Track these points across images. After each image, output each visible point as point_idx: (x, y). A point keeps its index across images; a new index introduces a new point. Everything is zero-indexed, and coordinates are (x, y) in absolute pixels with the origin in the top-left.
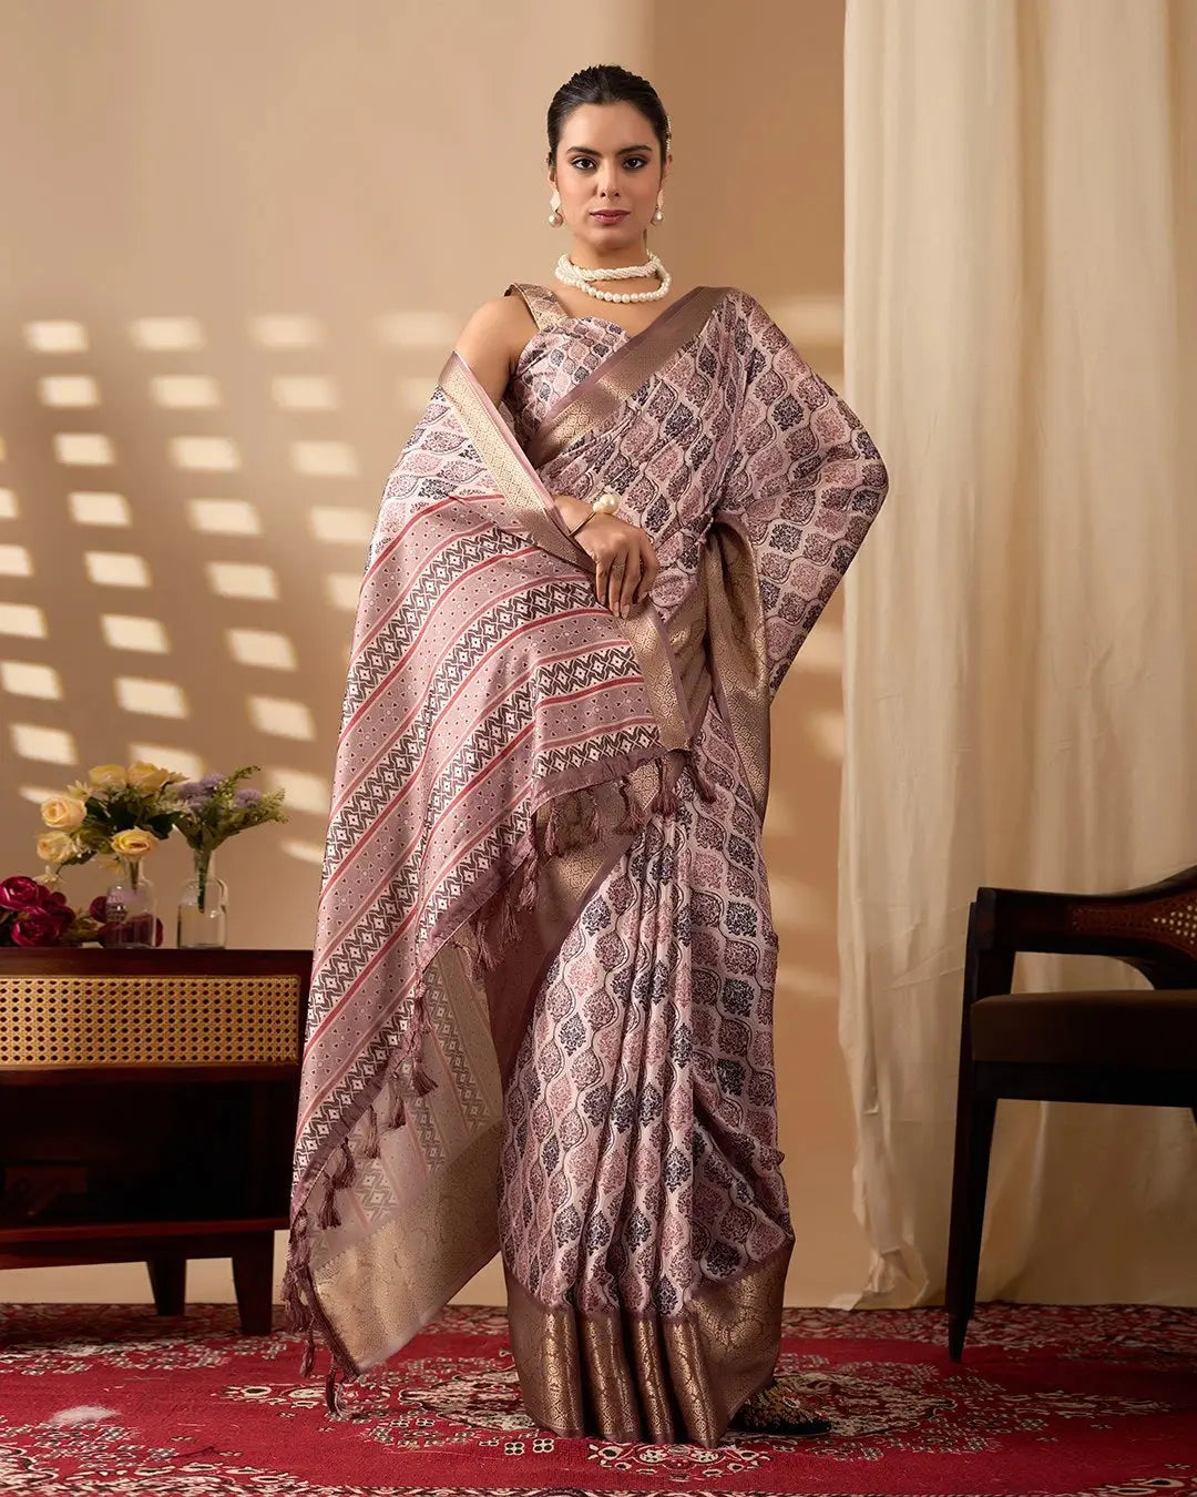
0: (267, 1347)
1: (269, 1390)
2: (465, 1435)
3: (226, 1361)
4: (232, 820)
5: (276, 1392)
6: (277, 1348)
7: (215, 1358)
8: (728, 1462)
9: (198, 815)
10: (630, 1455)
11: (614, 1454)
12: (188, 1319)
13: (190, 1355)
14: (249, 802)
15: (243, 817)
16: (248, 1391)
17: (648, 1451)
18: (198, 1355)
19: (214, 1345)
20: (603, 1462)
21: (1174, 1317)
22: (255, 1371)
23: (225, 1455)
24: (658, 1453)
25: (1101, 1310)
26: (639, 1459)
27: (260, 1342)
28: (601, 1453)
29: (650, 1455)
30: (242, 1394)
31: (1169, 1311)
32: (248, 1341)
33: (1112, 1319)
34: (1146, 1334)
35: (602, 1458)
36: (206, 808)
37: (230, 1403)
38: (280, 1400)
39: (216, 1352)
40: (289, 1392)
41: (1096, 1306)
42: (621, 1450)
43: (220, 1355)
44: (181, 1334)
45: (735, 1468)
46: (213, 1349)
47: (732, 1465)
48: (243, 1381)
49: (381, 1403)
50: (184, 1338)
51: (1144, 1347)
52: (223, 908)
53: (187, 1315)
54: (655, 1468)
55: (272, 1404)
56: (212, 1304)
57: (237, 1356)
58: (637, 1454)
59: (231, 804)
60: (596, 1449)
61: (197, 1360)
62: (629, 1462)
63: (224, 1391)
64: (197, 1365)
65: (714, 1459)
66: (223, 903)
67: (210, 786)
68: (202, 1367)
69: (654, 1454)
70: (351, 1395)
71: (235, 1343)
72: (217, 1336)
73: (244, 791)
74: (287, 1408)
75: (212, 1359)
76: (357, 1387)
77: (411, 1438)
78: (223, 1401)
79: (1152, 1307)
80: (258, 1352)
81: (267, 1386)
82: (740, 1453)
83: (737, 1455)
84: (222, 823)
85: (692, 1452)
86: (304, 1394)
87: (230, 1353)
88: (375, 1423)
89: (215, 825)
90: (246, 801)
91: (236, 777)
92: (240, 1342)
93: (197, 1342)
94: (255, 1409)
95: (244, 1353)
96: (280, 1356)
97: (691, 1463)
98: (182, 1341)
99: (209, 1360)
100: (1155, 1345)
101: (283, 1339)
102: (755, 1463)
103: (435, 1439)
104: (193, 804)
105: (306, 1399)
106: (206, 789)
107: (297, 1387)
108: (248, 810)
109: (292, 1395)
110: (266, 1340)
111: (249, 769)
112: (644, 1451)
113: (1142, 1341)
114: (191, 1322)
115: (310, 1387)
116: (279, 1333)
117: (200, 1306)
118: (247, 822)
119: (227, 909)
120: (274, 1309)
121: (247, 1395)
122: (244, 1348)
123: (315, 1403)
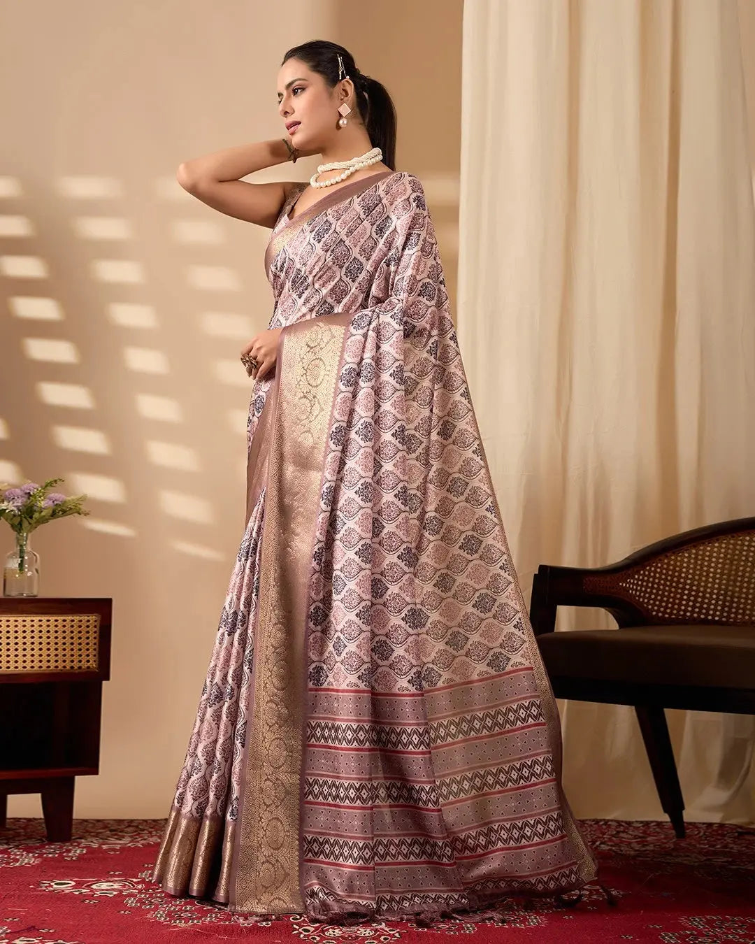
0: (69, 851)
1: (73, 883)
2: (214, 916)
3: (38, 861)
4: (43, 514)
5: (79, 885)
6: (78, 852)
7: (30, 859)
8: (380, 936)
9: (19, 510)
10: (319, 932)
11: (309, 931)
12: (9, 830)
13: (12, 857)
14: (56, 502)
15: (51, 512)
16: (56, 884)
17: (330, 930)
18: (18, 857)
19: (29, 850)
20: (302, 936)
21: (622, 827)
22: (60, 868)
23: (44, 931)
24: (337, 931)
25: (590, 823)
26: (324, 934)
27: (61, 847)
28: (300, 930)
29: (331, 932)
30: (52, 886)
31: (619, 823)
32: (53, 847)
33: (594, 829)
34: (610, 840)
35: (301, 933)
36: (25, 506)
37: (44, 893)
38: (84, 891)
39: (31, 855)
40: (92, 885)
41: (587, 820)
42: (314, 929)
43: (34, 856)
44: (5, 842)
45: (385, 939)
46: (28, 852)
47: (383, 937)
48: (52, 876)
49: (159, 893)
50: (7, 844)
51: (610, 850)
52: (37, 571)
53: (7, 826)
54: (335, 940)
55: (77, 893)
56: (25, 819)
57: (46, 858)
58: (323, 932)
59: (43, 504)
60: (297, 927)
61: (17, 860)
62: (318, 936)
63: (39, 884)
64: (18, 864)
65: (371, 934)
66: (36, 567)
67: (28, 491)
68: (21, 866)
69: (334, 932)
70: (140, 887)
71: (44, 848)
72: (31, 843)
73: (52, 495)
74: (91, 897)
75: (28, 860)
76: (143, 881)
77: (180, 918)
78: (38, 891)
79: (612, 821)
80: (61, 854)
81: (71, 880)
82: (388, 930)
83: (386, 931)
84: (36, 515)
85: (358, 930)
86: (105, 886)
87: (40, 856)
88: (156, 908)
89: (31, 518)
90: (53, 502)
91: (46, 486)
92: (47, 847)
93: (17, 847)
94: (60, 897)
95: (50, 856)
96: (81, 857)
97: (357, 937)
98: (6, 846)
99: (26, 861)
100: (614, 848)
101: (82, 845)
102: (397, 935)
103: (195, 919)
104: (15, 504)
105: (107, 890)
106: (26, 493)
107: (98, 881)
108: (55, 507)
109: (94, 887)
110: (67, 846)
111: (56, 481)
112: (328, 930)
113: (608, 845)
114: (11, 832)
115: (110, 881)
116: (78, 840)
117: (18, 820)
118: (54, 515)
119: (39, 572)
120: (74, 822)
121: (55, 886)
122: (51, 852)
123: (115, 893)
